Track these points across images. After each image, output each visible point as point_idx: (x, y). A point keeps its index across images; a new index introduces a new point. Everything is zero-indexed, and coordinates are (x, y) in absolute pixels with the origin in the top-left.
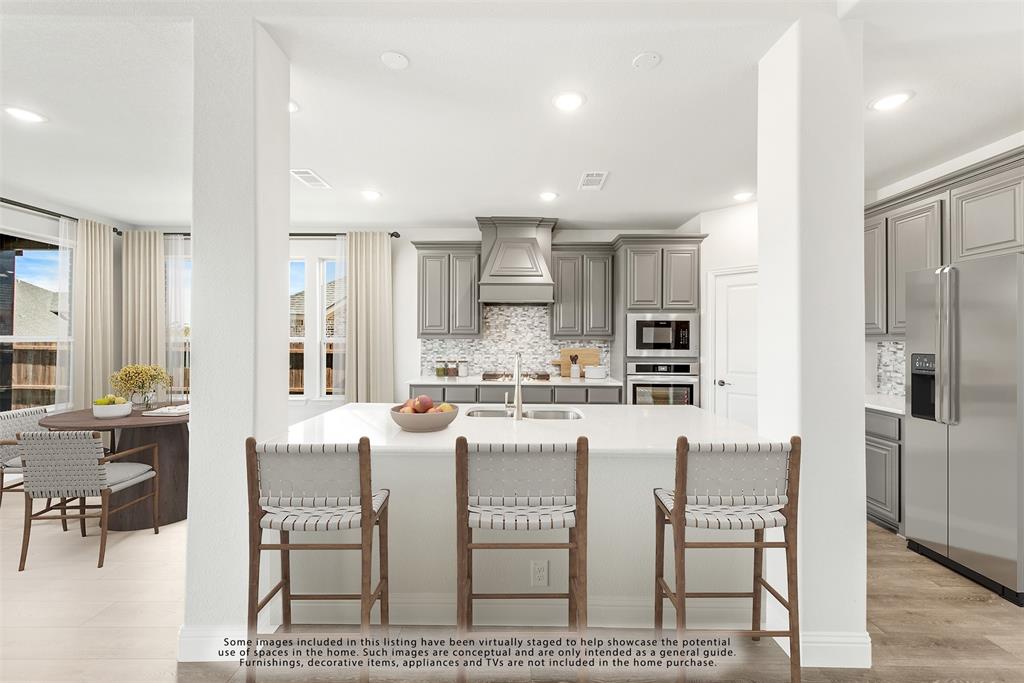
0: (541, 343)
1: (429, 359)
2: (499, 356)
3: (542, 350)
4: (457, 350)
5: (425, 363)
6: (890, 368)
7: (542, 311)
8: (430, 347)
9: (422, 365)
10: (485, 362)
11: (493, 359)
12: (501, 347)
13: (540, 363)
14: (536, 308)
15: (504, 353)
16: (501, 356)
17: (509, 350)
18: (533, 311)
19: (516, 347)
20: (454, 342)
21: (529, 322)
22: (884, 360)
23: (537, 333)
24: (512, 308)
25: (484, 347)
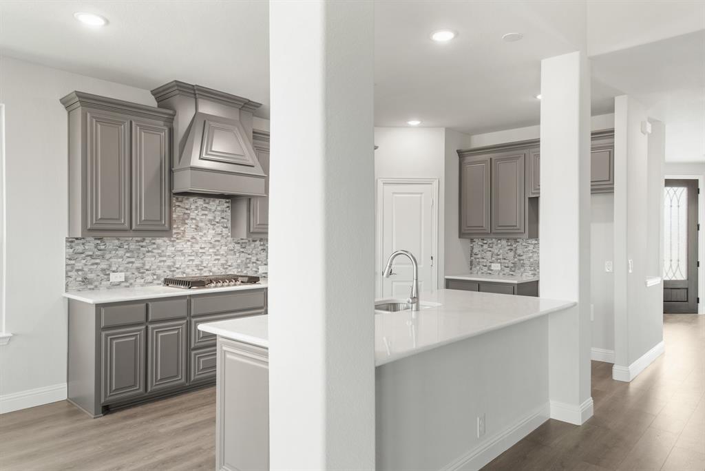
0: (223, 241)
1: (79, 265)
2: (176, 258)
3: (223, 250)
4: (121, 252)
5: (73, 274)
6: (479, 256)
7: (224, 204)
8: (80, 248)
9: (67, 277)
10: (159, 268)
11: (169, 263)
12: (179, 247)
13: (222, 265)
14: (217, 201)
15: (183, 255)
16: (179, 258)
17: (188, 251)
18: (214, 204)
19: (197, 247)
20: (117, 242)
21: (210, 217)
22: (475, 251)
23: (219, 230)
24: (192, 199)
25: (158, 248)
